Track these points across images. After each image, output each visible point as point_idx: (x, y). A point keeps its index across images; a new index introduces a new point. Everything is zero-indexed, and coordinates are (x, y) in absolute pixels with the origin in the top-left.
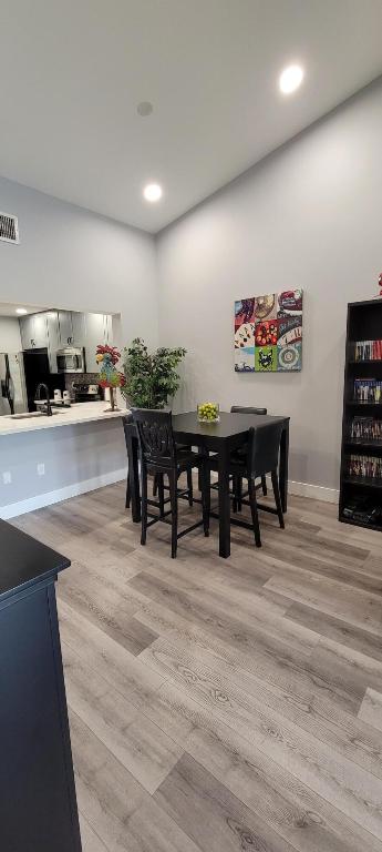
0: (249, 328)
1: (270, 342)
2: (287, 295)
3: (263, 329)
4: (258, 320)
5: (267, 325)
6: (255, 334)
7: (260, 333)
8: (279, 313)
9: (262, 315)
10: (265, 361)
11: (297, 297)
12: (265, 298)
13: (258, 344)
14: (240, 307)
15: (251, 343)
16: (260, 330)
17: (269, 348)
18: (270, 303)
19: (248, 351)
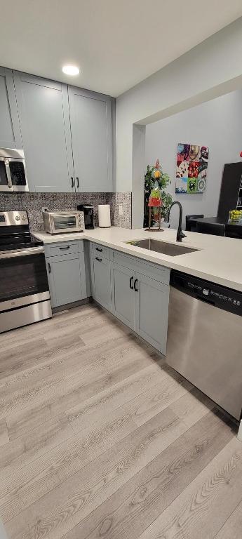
0: (185, 164)
1: (194, 176)
2: (204, 149)
3: (193, 167)
4: (190, 160)
5: (194, 164)
6: (189, 169)
7: (191, 169)
8: (200, 158)
9: (193, 157)
10: (192, 187)
11: (207, 151)
12: (195, 147)
13: (189, 176)
14: (182, 149)
15: (186, 175)
16: (191, 167)
17: (194, 179)
18: (196, 151)
19: (184, 180)
